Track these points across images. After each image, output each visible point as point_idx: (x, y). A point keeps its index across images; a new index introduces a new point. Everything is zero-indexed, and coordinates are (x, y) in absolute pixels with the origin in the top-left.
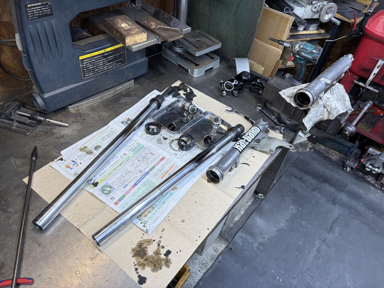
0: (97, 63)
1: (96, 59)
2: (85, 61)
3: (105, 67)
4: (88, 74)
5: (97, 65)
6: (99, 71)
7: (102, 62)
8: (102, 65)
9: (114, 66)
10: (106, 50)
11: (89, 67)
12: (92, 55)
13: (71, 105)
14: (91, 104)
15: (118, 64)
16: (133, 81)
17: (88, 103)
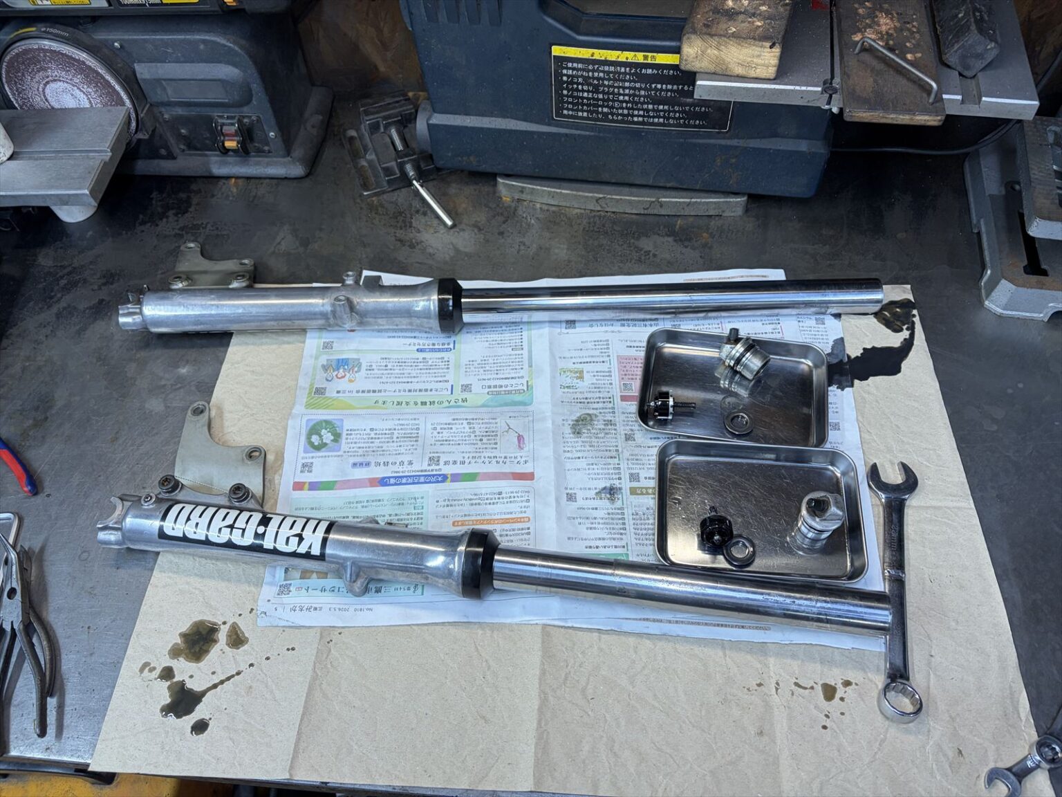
0: (609, 86)
1: (608, 73)
2: (570, 65)
3: (636, 112)
4: (572, 110)
5: (608, 93)
6: (610, 116)
7: (627, 91)
8: (627, 102)
9: (671, 121)
10: (653, 57)
11: (577, 90)
12: (597, 57)
13: (508, 176)
14: (564, 204)
15: (692, 122)
16: (741, 200)
17: (552, 195)
